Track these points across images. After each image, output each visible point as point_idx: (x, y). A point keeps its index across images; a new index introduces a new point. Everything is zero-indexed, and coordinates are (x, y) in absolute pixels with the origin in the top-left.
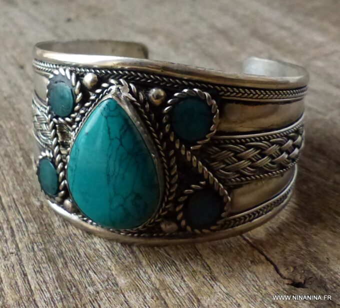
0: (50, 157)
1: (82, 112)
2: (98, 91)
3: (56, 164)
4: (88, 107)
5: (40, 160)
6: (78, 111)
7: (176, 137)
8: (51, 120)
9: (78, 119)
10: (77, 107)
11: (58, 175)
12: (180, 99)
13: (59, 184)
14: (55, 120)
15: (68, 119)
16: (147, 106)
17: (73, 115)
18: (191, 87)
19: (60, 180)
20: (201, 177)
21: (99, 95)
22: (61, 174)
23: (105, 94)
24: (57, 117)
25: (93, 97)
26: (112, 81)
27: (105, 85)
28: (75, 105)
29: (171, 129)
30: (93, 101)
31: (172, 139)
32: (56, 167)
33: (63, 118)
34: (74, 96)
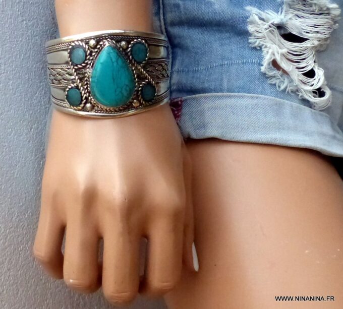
0: (75, 86)
1: (91, 58)
2: (98, 46)
3: (80, 88)
4: (94, 55)
5: (68, 91)
6: (89, 59)
7: (135, 61)
8: (73, 68)
9: (90, 62)
10: (88, 57)
11: (81, 93)
12: (134, 44)
13: (82, 97)
14: (76, 67)
15: (83, 65)
16: (121, 49)
17: (86, 62)
18: (137, 39)
19: (83, 95)
20: (146, 78)
21: (99, 48)
22: (83, 92)
23: (103, 47)
24: (76, 65)
25: (96, 50)
26: (104, 41)
27: (101, 43)
28: (86, 56)
29: (133, 58)
30: (96, 52)
31: (133, 62)
32: (79, 90)
33: (81, 65)
34: (86, 52)
